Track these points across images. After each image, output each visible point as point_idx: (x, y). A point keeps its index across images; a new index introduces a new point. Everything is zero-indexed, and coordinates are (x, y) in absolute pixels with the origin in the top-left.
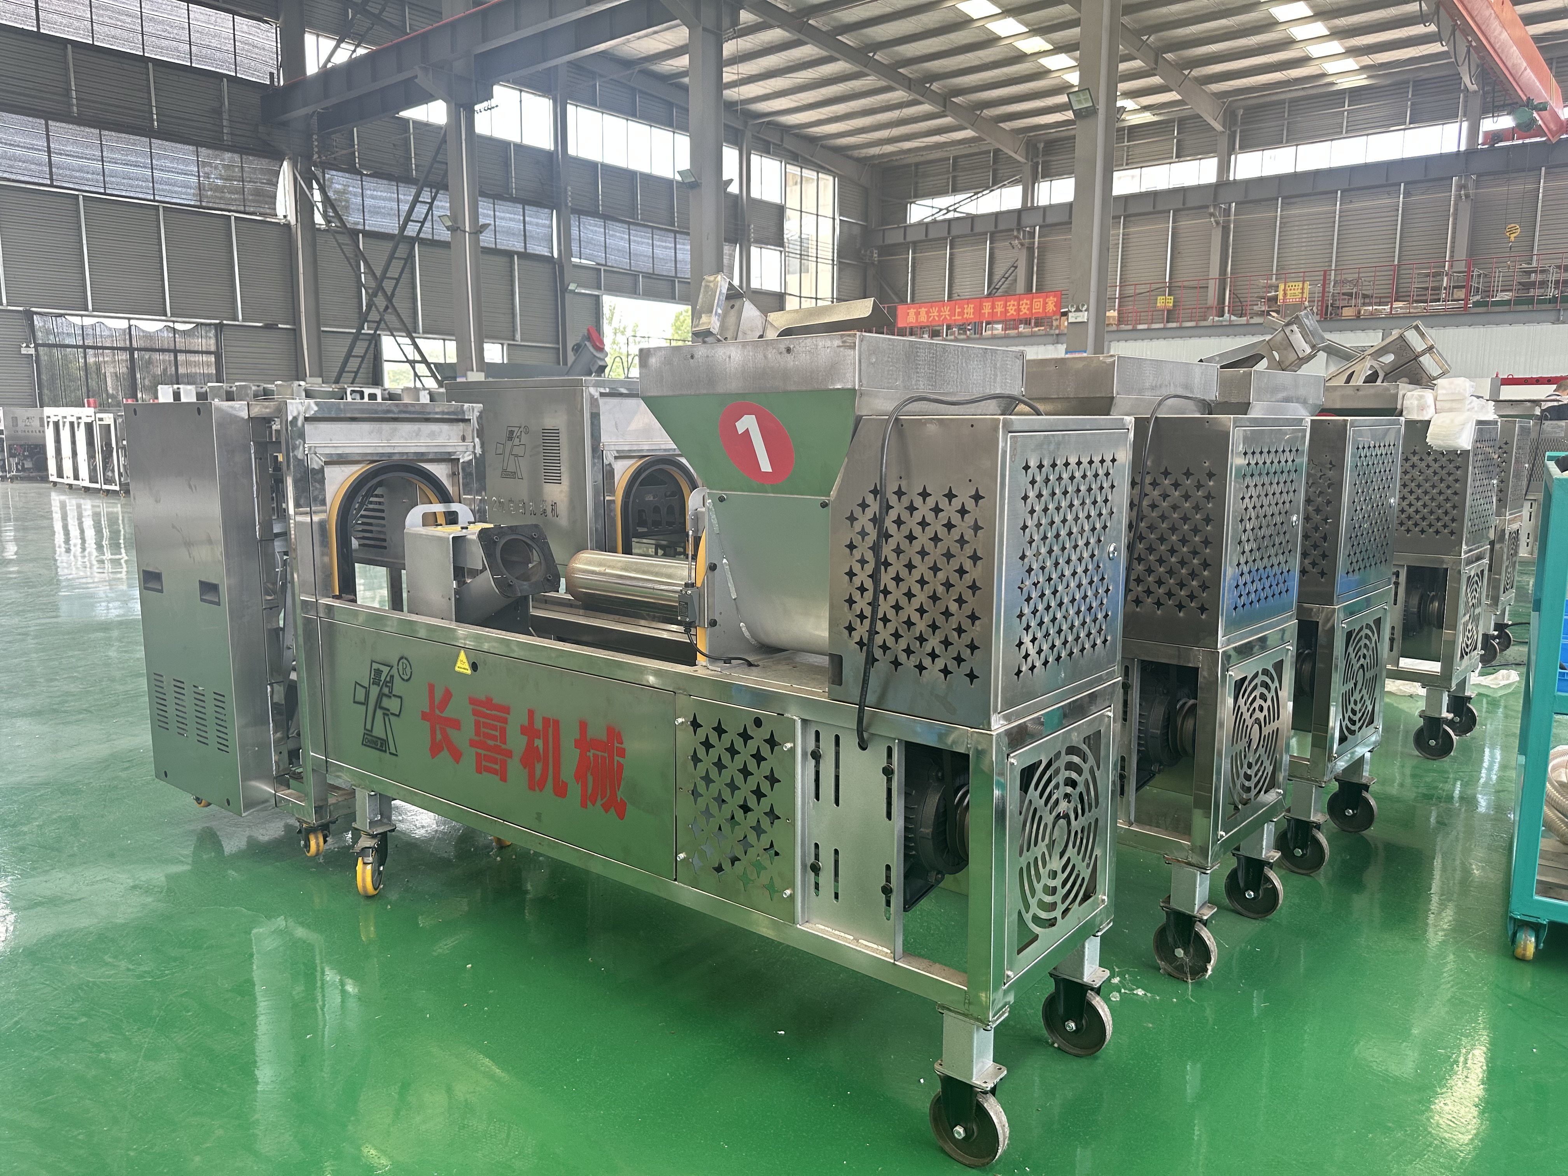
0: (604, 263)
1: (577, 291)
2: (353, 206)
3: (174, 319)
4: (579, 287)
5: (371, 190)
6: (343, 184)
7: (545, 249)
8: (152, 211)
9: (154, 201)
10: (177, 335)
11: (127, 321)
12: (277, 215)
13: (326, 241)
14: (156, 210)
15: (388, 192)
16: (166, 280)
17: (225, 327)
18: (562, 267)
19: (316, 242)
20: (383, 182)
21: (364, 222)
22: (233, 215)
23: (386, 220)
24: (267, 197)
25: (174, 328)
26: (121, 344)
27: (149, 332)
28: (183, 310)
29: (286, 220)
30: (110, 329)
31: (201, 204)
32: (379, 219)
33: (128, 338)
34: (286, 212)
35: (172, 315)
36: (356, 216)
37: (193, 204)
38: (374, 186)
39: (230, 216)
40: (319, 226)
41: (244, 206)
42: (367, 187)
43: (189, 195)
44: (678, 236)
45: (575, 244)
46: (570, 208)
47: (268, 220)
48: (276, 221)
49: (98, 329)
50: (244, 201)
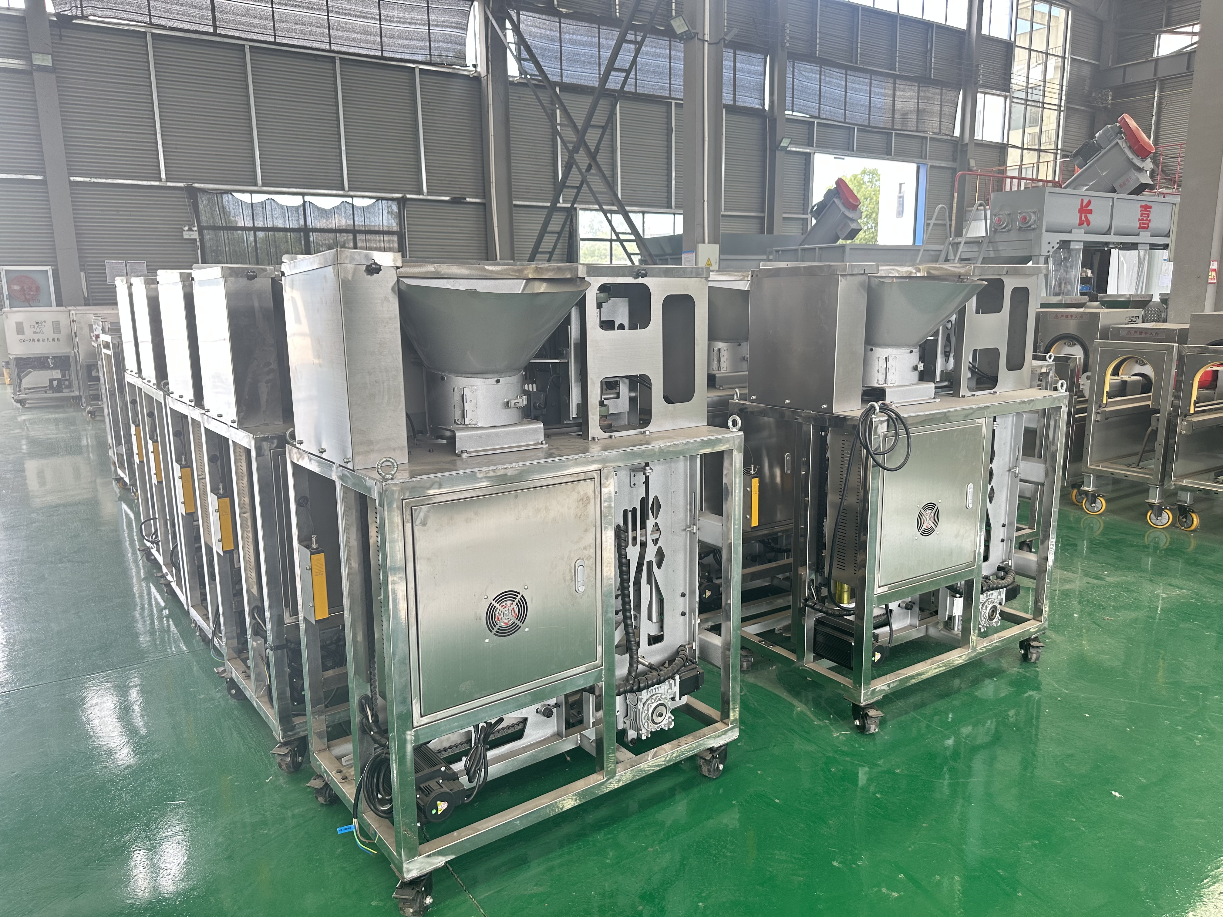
0: (817, 115)
1: (789, 149)
2: (550, 54)
3: (352, 193)
4: (790, 143)
5: (570, 34)
6: (539, 28)
7: (756, 101)
8: (328, 64)
9: (330, 51)
10: (355, 212)
11: (301, 197)
12: (466, 66)
13: (520, 97)
14: (332, 62)
15: (588, 36)
16: (343, 148)
17: (408, 202)
18: (773, 121)
19: (508, 99)
20: (583, 24)
21: (561, 72)
22: (417, 67)
23: (586, 71)
24: (456, 43)
25: (353, 204)
26: (293, 225)
27: (325, 210)
28: (363, 182)
29: (476, 71)
30: (282, 207)
31: (382, 53)
32: (578, 69)
33: (302, 217)
34: (476, 61)
35: (350, 189)
36: (553, 66)
37: (373, 54)
38: (573, 29)
39: (414, 68)
40: (512, 77)
41: (430, 55)
42: (565, 30)
43: (369, 42)
44: (898, 82)
45: (789, 94)
46: (787, 50)
47: (456, 71)
48: (466, 73)
49: (268, 207)
50: (430, 50)
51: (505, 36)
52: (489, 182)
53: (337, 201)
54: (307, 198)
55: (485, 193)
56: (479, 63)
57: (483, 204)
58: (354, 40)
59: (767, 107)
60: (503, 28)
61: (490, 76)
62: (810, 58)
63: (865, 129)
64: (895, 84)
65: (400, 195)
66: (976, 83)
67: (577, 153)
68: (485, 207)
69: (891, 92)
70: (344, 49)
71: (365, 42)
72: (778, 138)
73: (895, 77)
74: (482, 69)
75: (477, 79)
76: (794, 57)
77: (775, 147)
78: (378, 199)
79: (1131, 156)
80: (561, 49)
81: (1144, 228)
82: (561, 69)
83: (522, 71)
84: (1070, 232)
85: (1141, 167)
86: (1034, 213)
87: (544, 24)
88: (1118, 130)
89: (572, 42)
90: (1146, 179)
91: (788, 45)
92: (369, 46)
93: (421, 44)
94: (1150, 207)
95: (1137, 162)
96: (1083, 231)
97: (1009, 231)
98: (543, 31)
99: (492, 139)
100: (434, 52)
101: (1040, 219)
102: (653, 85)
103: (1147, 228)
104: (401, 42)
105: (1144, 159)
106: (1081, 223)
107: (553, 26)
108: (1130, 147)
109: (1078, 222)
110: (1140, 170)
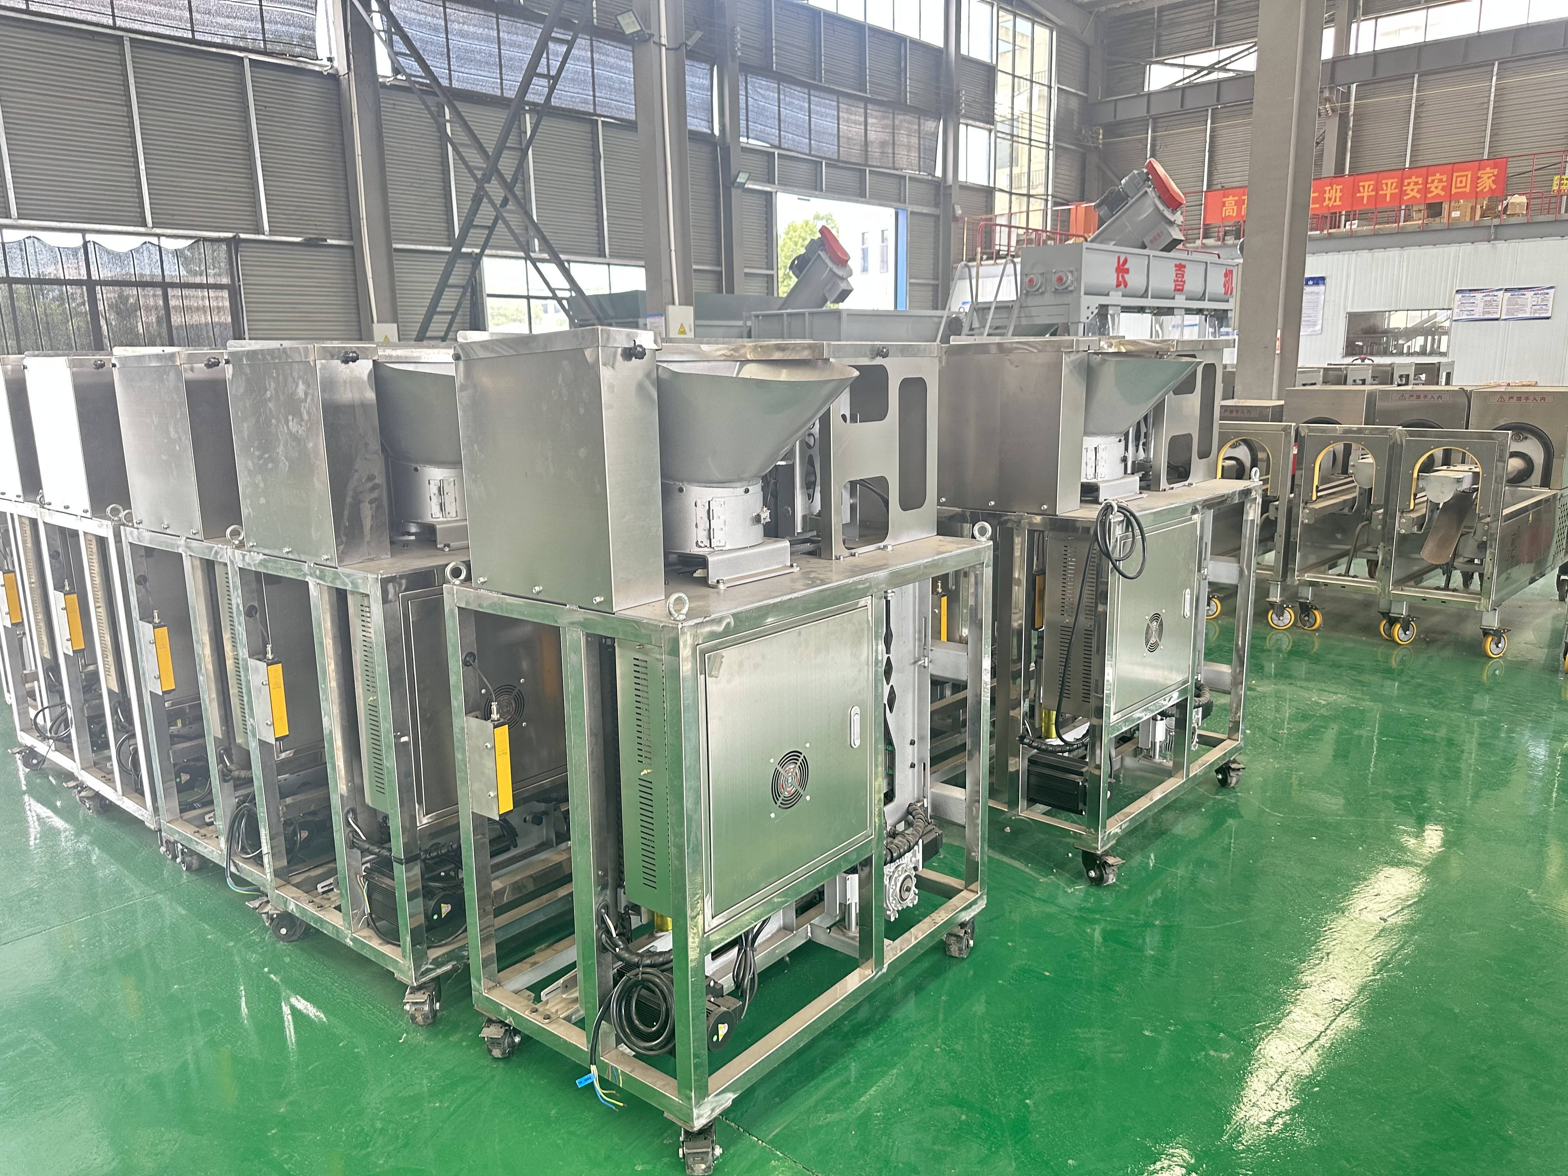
0: (777, 143)
1: (746, 186)
2: (433, 48)
3: (158, 231)
4: (748, 179)
5: (459, 23)
6: (417, 12)
7: (703, 123)
8: (113, 46)
9: (114, 27)
10: (165, 258)
11: (80, 235)
12: (317, 59)
13: (394, 104)
14: (118, 44)
15: (484, 28)
16: (142, 166)
17: (243, 245)
18: (726, 151)
19: (380, 107)
20: (476, 11)
21: (450, 75)
22: (247, 57)
23: (483, 73)
24: (301, 27)
25: (159, 246)
26: (71, 275)
27: (118, 254)
28: (173, 215)
29: (332, 67)
30: (51, 249)
31: (193, 35)
32: (473, 71)
33: (83, 264)
34: (331, 52)
35: (155, 225)
36: (439, 65)
37: (180, 35)
38: (463, 16)
39: (242, 58)
40: (384, 77)
41: (264, 41)
42: (452, 18)
43: (174, 19)
44: (870, 106)
45: (743, 117)
46: (738, 61)
47: (303, 65)
48: (317, 68)
49: (30, 249)
50: (264, 34)
51: (372, 19)
52: (359, 219)
53: (138, 241)
54: (89, 237)
55: (353, 232)
56: (334, 55)
57: (351, 248)
58: (150, 14)
59: (717, 132)
60: (368, 9)
61: (352, 74)
62: (765, 71)
63: (834, 164)
64: (866, 109)
65: (230, 235)
66: (958, 113)
67: (489, 182)
68: (353, 252)
69: (862, 119)
70: (136, 26)
71: (168, 17)
72: (733, 172)
73: (867, 101)
74: (341, 65)
75: (334, 77)
76: (747, 69)
77: (731, 183)
78: (198, 240)
79: (1161, 207)
80: (447, 42)
81: (1179, 290)
82: (450, 70)
83: (396, 71)
84: (1108, 295)
85: (1173, 220)
86: (1071, 272)
87: (424, 8)
88: (1145, 177)
89: (463, 35)
90: (1177, 234)
91: (739, 54)
92: (174, 23)
93: (252, 25)
94: (1184, 267)
95: (1167, 213)
96: (1120, 293)
97: (1043, 293)
98: (422, 17)
99: (359, 160)
100: (268, 36)
101: (1078, 280)
102: (573, 97)
103: (1182, 290)
104: (220, 20)
105: (1174, 211)
106: (1118, 285)
107: (436, 11)
108: (1159, 197)
109: (1115, 283)
110: (1171, 223)
